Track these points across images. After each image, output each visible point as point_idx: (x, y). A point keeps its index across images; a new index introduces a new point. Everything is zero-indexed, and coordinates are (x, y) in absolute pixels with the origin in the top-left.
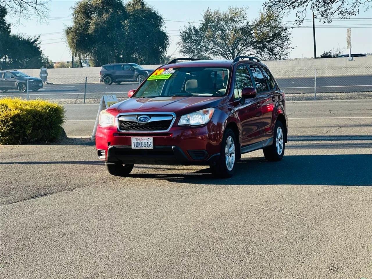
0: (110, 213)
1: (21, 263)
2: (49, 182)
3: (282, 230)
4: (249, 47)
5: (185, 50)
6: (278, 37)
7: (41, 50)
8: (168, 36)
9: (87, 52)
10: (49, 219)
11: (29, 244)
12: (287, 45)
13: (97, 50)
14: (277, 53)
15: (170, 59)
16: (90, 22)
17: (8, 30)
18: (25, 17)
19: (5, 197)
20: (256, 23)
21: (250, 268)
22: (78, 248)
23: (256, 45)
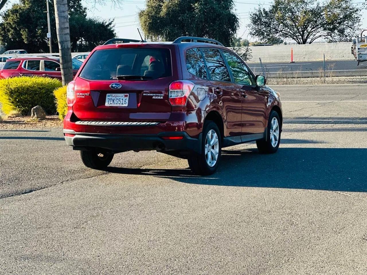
0: (173, 189)
1: (95, 228)
2: (120, 160)
3: (326, 205)
4: (319, 29)
5: (255, 33)
6: (349, 18)
7: (115, 33)
8: (238, 19)
9: (159, 35)
10: (119, 192)
11: (102, 213)
12: (358, 26)
13: (168, 33)
14: (348, 35)
15: (241, 40)
16: (162, 6)
17: (85, 14)
18: (99, 3)
19: (82, 172)
20: (326, 4)
21: (292, 237)
22: (144, 217)
23: (326, 27)
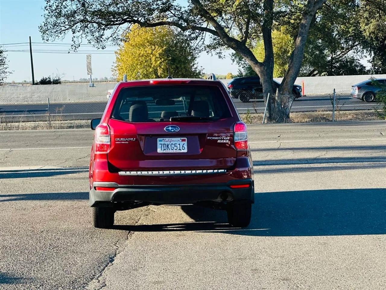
12: (3, 69)
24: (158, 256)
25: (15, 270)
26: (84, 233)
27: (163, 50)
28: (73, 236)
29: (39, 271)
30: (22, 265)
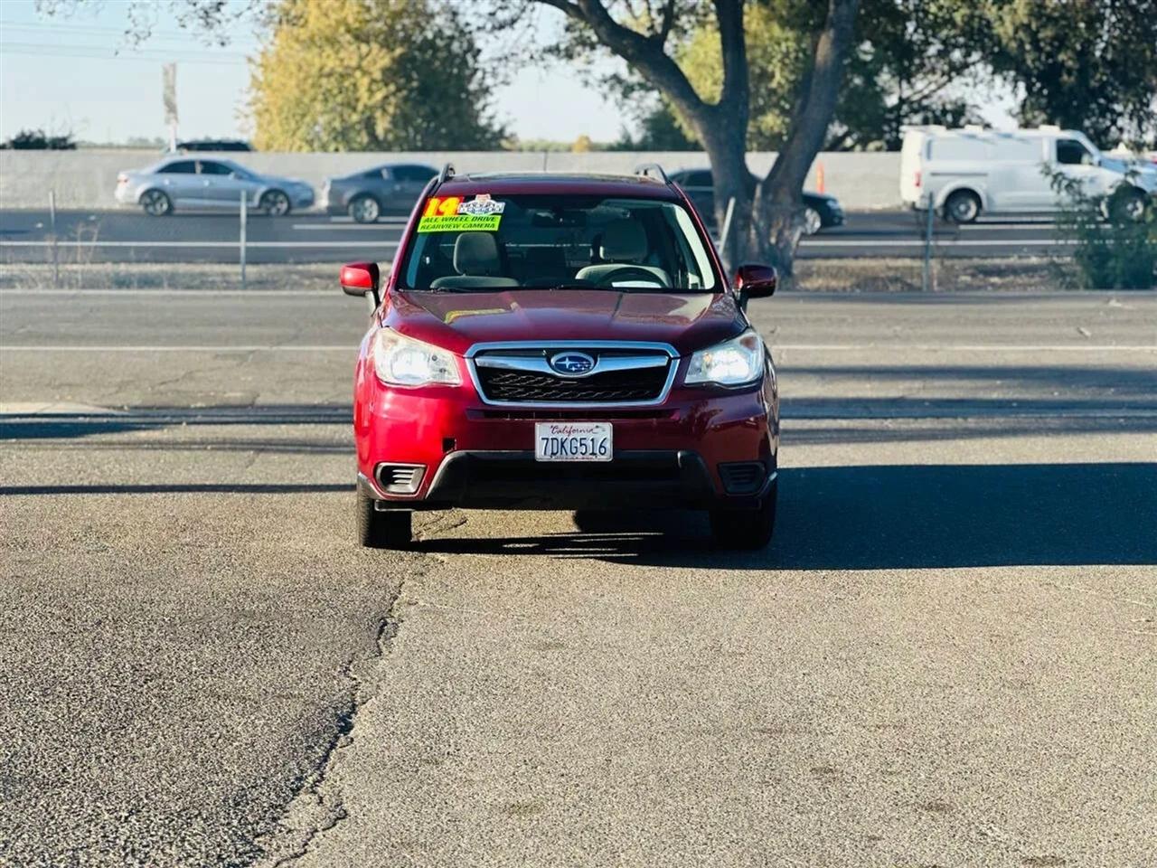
24: (494, 714)
25: (36, 757)
26: (236, 630)
27: (394, 60)
28: (204, 638)
29: (115, 760)
30: (55, 737)
